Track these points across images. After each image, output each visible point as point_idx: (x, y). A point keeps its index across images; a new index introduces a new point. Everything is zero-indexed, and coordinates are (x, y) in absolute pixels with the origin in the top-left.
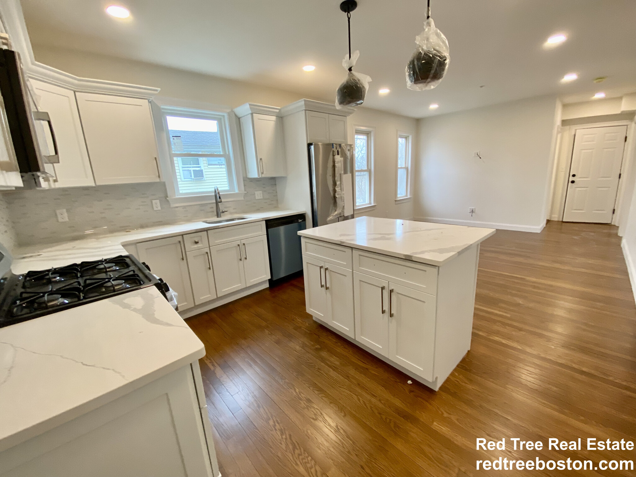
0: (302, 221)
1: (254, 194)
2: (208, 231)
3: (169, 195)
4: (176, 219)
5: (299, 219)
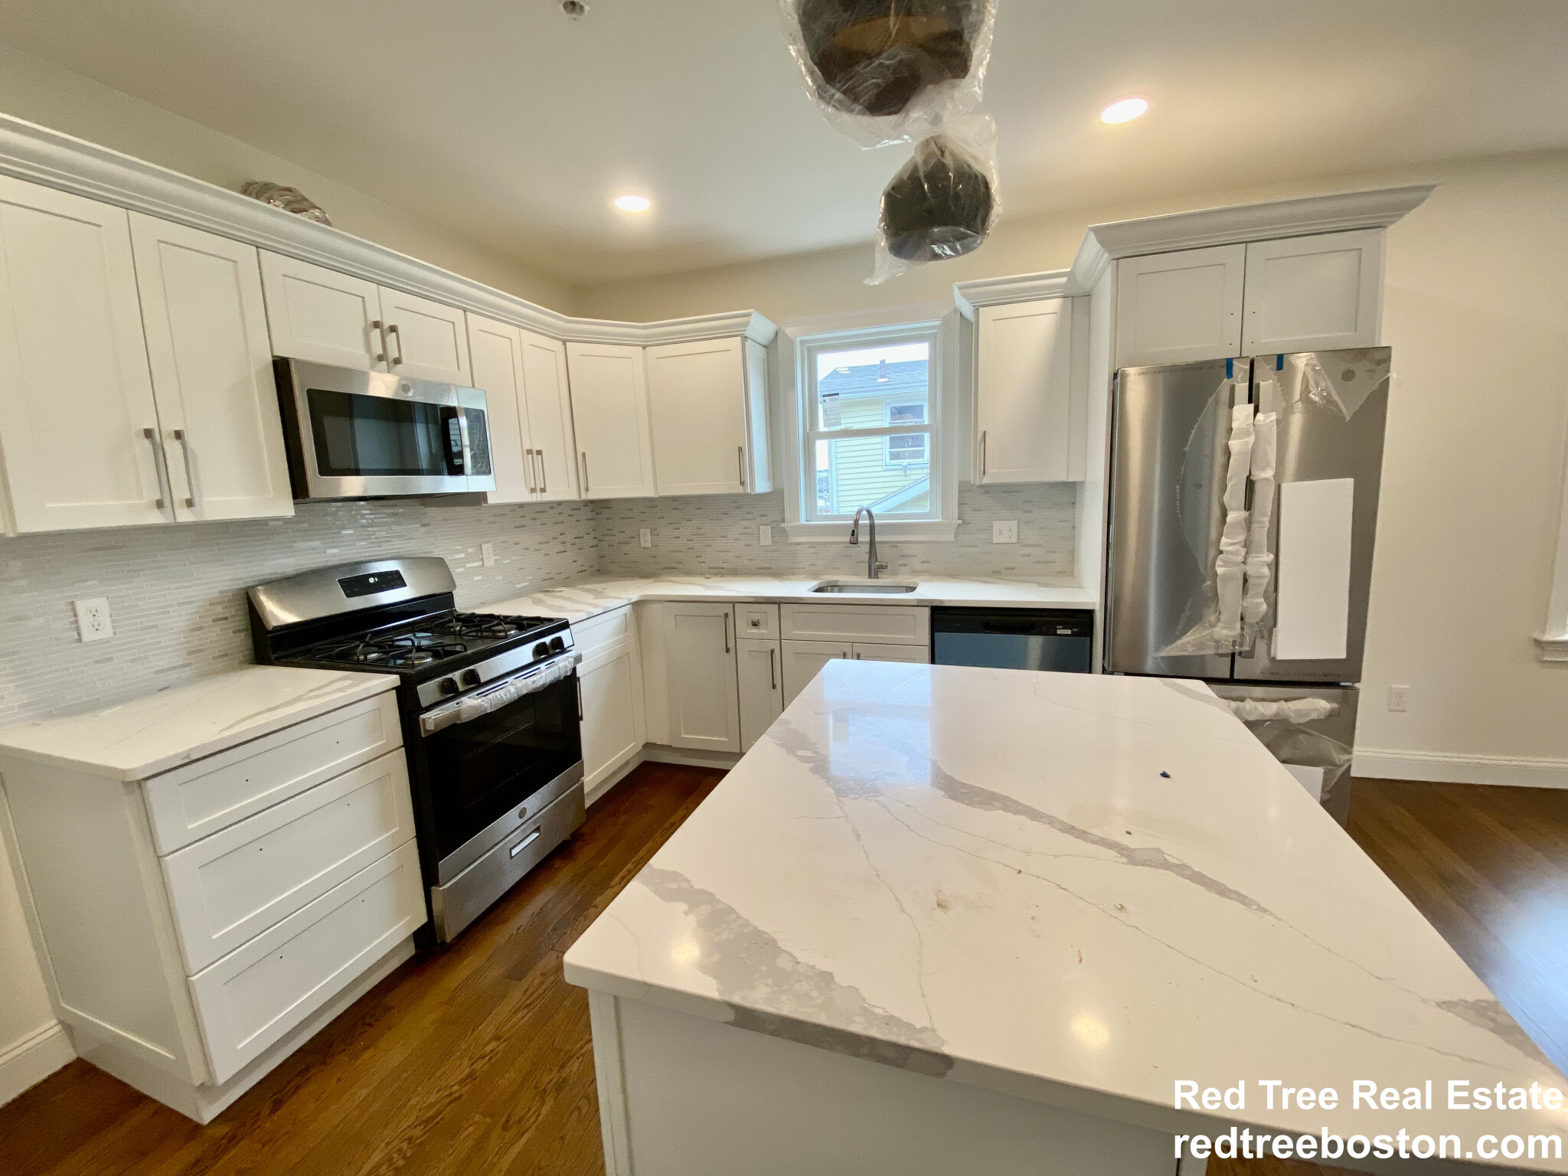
0: (1073, 634)
1: (990, 530)
2: (782, 606)
3: (787, 517)
4: (796, 568)
5: (1060, 624)
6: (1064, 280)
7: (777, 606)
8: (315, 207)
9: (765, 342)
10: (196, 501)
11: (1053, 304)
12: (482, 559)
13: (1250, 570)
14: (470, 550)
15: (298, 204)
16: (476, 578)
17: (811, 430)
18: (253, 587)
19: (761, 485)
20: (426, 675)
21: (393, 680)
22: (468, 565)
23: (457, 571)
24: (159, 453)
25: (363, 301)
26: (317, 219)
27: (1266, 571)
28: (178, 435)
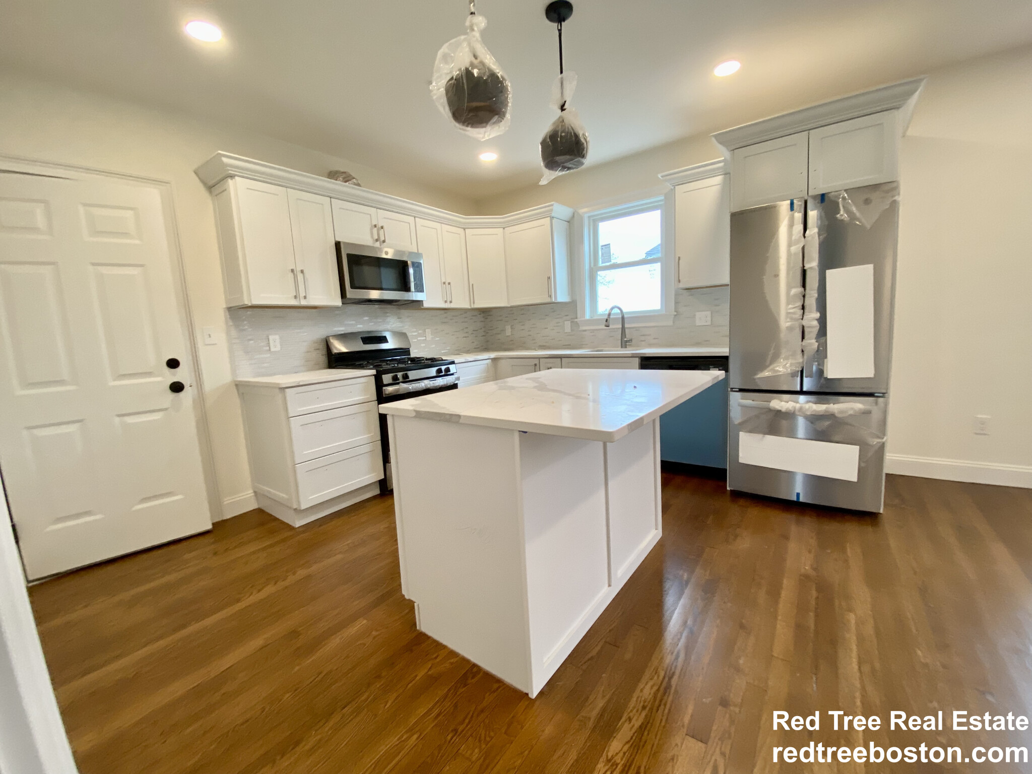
1: (694, 317)
2: (563, 359)
3: (579, 316)
4: (583, 345)
5: (712, 365)
6: (721, 164)
7: (559, 359)
8: (354, 178)
9: (568, 220)
10: (308, 297)
11: (718, 179)
12: (426, 337)
13: (804, 323)
14: (420, 332)
15: (347, 178)
16: (422, 345)
17: (594, 265)
18: (329, 337)
19: (562, 296)
20: (387, 372)
21: (374, 372)
22: (419, 339)
23: (413, 341)
24: (295, 277)
25: (371, 216)
26: (355, 184)
27: (815, 323)
28: (302, 271)
